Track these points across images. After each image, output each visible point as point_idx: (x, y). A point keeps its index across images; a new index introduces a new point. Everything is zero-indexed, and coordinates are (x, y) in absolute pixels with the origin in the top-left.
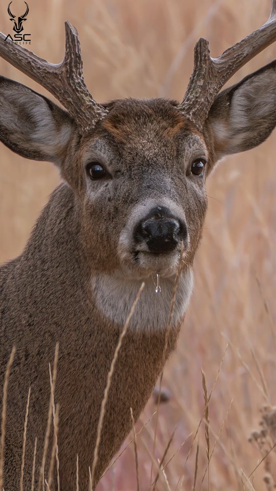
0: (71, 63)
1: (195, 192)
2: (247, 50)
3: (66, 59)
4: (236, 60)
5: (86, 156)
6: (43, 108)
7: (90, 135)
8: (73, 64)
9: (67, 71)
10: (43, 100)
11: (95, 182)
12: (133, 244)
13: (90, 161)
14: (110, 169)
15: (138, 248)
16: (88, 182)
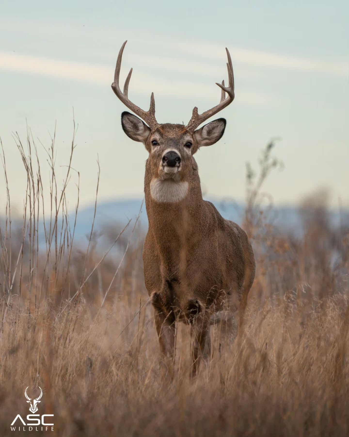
0: (151, 110)
1: (187, 152)
2: (211, 113)
3: (150, 109)
4: (207, 116)
5: (152, 138)
6: (142, 124)
7: (154, 133)
8: (151, 111)
9: (149, 113)
10: (141, 122)
11: (154, 146)
12: (163, 163)
13: (153, 140)
14: (159, 142)
15: (164, 164)
16: (152, 147)
